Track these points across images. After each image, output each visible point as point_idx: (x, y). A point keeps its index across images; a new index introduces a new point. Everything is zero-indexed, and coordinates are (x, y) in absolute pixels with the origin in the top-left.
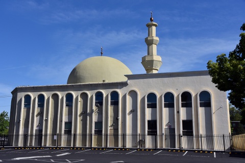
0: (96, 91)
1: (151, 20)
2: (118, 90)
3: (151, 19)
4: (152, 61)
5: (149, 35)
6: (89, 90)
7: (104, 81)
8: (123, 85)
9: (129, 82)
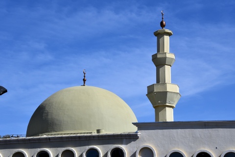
0: (88, 148)
1: (162, 25)
2: (123, 147)
3: (162, 23)
4: (165, 93)
5: (158, 51)
6: (75, 146)
7: (98, 131)
8: (130, 138)
9: (139, 134)
